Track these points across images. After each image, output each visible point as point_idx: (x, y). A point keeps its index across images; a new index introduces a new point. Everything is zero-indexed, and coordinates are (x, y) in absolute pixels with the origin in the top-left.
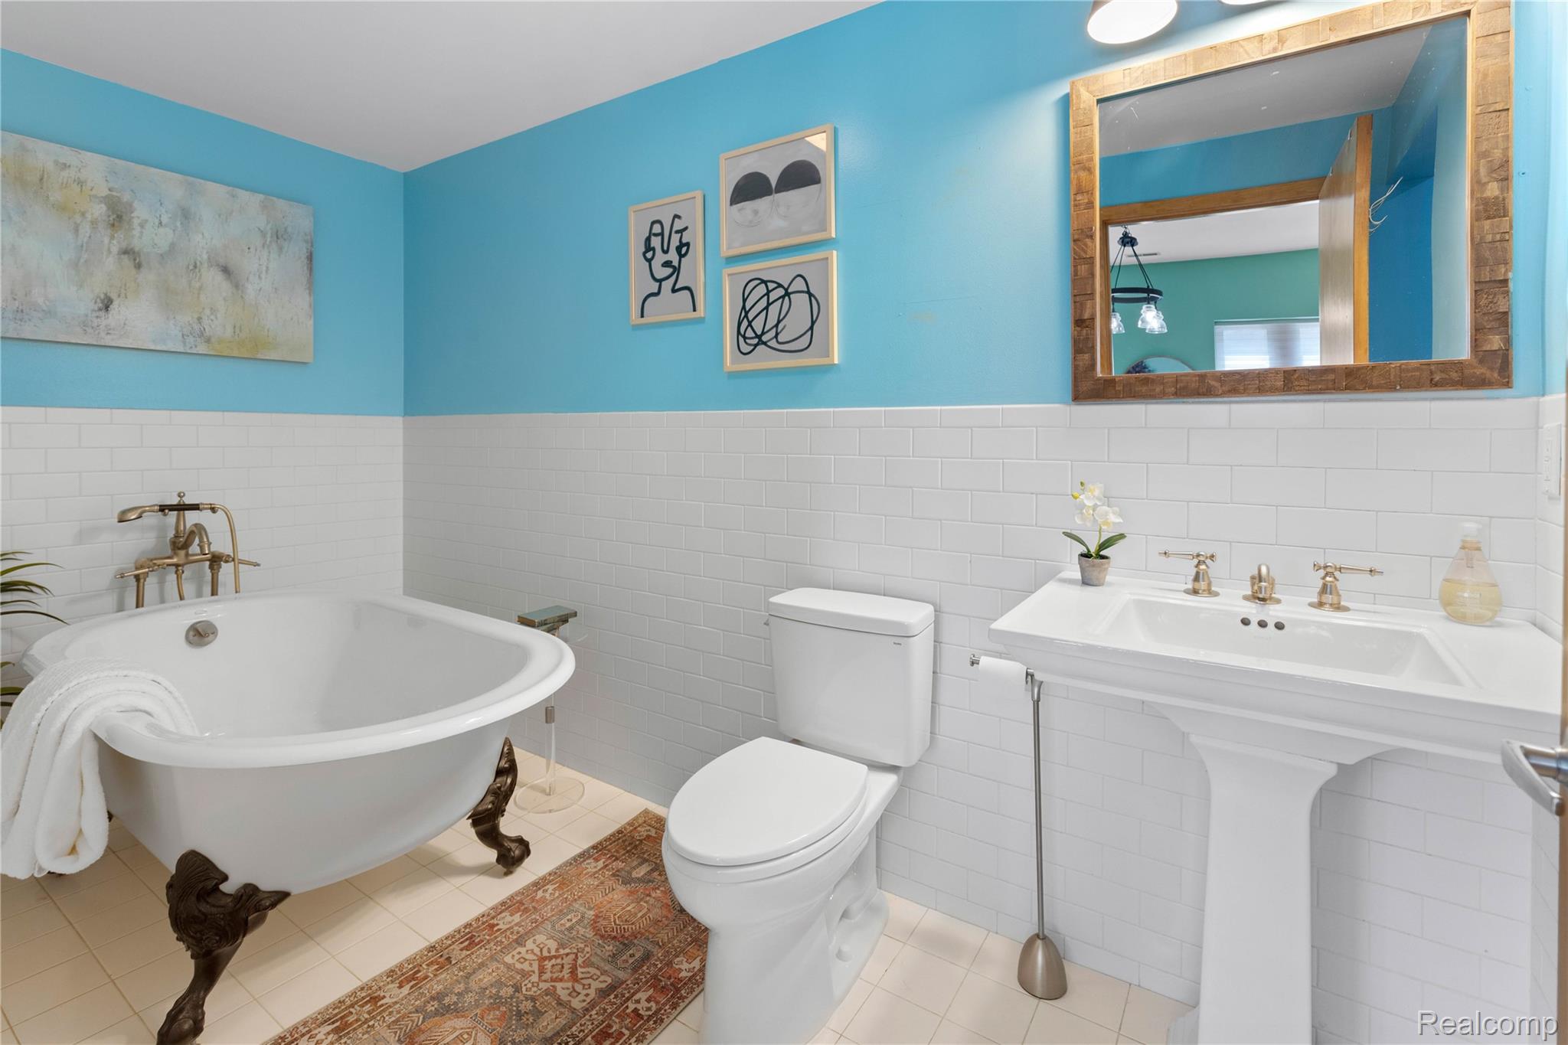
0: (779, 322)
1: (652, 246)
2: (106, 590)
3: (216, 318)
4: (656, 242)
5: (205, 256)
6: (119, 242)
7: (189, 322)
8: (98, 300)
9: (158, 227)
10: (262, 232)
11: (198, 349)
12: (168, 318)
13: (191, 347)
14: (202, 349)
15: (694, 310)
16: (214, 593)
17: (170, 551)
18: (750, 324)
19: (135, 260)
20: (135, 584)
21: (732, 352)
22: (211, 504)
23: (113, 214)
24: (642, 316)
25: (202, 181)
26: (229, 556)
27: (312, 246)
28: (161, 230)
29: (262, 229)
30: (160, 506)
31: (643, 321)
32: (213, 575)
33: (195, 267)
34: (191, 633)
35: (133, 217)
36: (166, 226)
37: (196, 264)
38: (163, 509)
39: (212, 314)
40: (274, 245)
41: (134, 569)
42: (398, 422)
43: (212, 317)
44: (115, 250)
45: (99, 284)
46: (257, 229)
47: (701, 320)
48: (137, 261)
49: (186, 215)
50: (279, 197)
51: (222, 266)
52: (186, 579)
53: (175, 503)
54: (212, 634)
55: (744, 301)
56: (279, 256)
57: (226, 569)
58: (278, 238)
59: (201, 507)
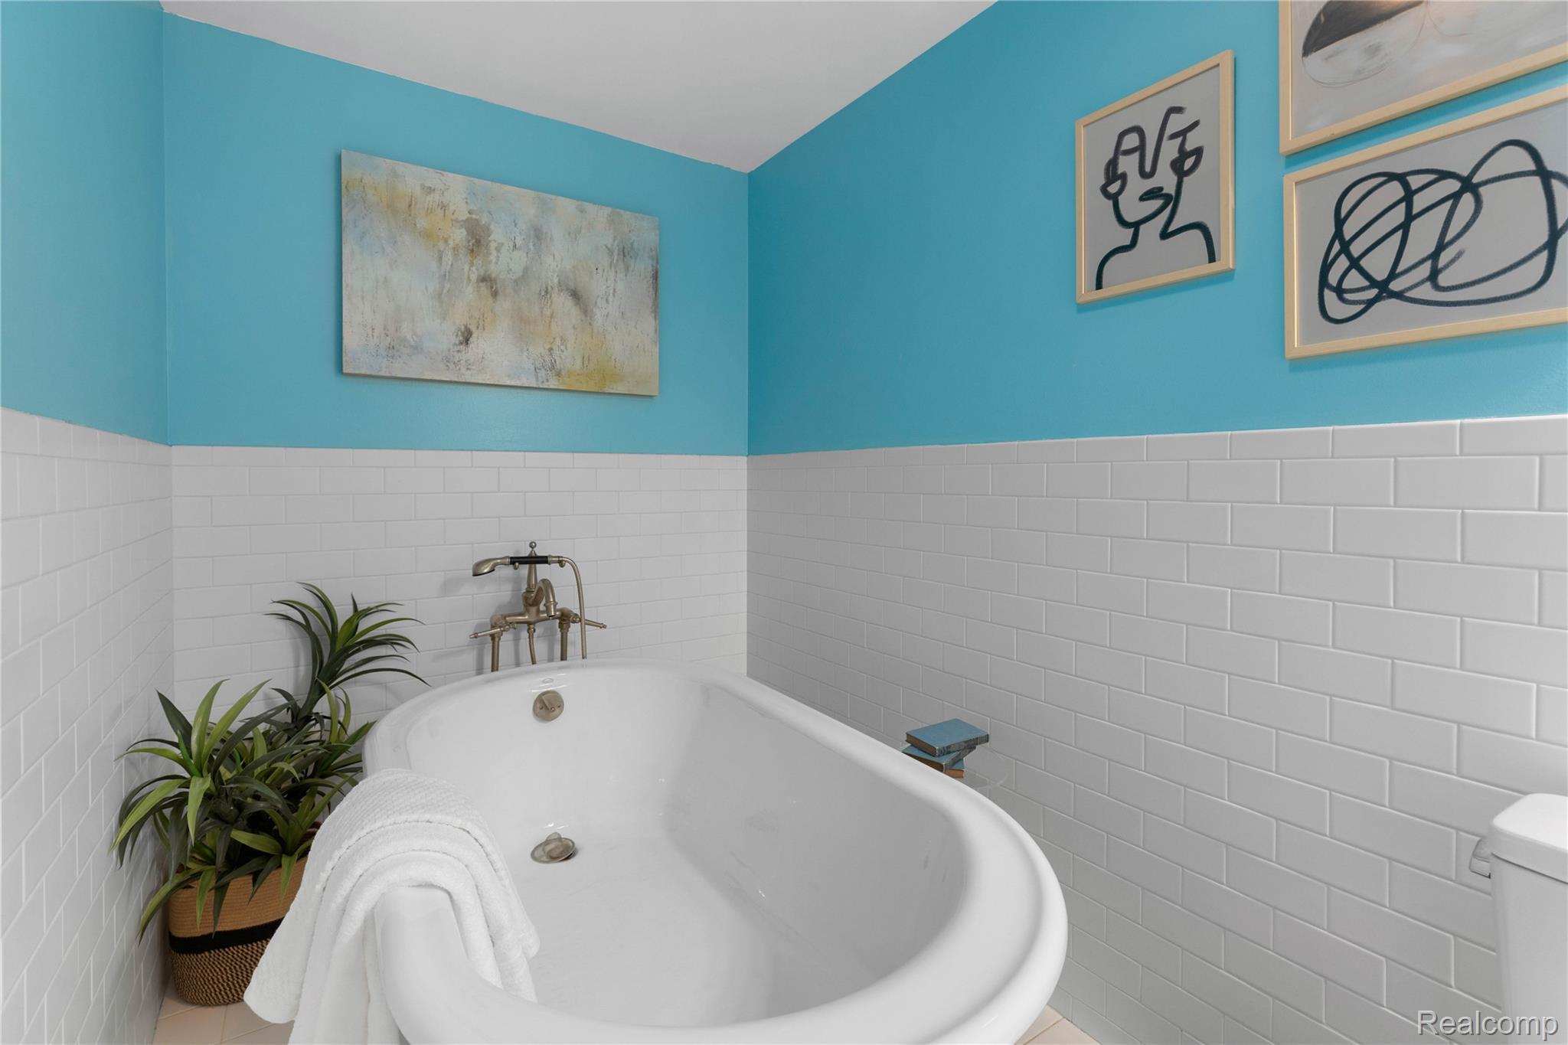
0: (1441, 246)
1: (1120, 171)
2: (467, 646)
3: (566, 348)
4: (1128, 165)
5: (556, 280)
6: (477, 270)
7: (541, 354)
8: (459, 333)
9: (513, 250)
10: (609, 249)
11: (549, 383)
12: (522, 350)
13: (543, 382)
14: (553, 383)
15: (1212, 258)
16: (563, 657)
17: (523, 606)
18: (1355, 263)
19: (492, 287)
20: (491, 642)
21: (1304, 321)
22: (559, 557)
23: (472, 238)
24: (1099, 286)
25: (553, 197)
26: (576, 615)
27: (657, 263)
28: (516, 254)
29: (609, 246)
30: (511, 558)
31: (1101, 294)
32: (562, 634)
33: (547, 292)
34: (539, 705)
35: (490, 241)
36: (520, 249)
37: (547, 288)
38: (515, 561)
39: (562, 344)
40: (621, 265)
41: (489, 628)
42: (743, 460)
43: (562, 348)
44: (474, 277)
45: (459, 318)
46: (604, 247)
47: (1227, 275)
48: (493, 290)
49: (538, 235)
50: (626, 209)
51: (572, 290)
52: (538, 637)
53: (527, 555)
54: (559, 707)
55: (1340, 222)
56: (626, 275)
57: (574, 629)
58: (624, 256)
59: (549, 559)
